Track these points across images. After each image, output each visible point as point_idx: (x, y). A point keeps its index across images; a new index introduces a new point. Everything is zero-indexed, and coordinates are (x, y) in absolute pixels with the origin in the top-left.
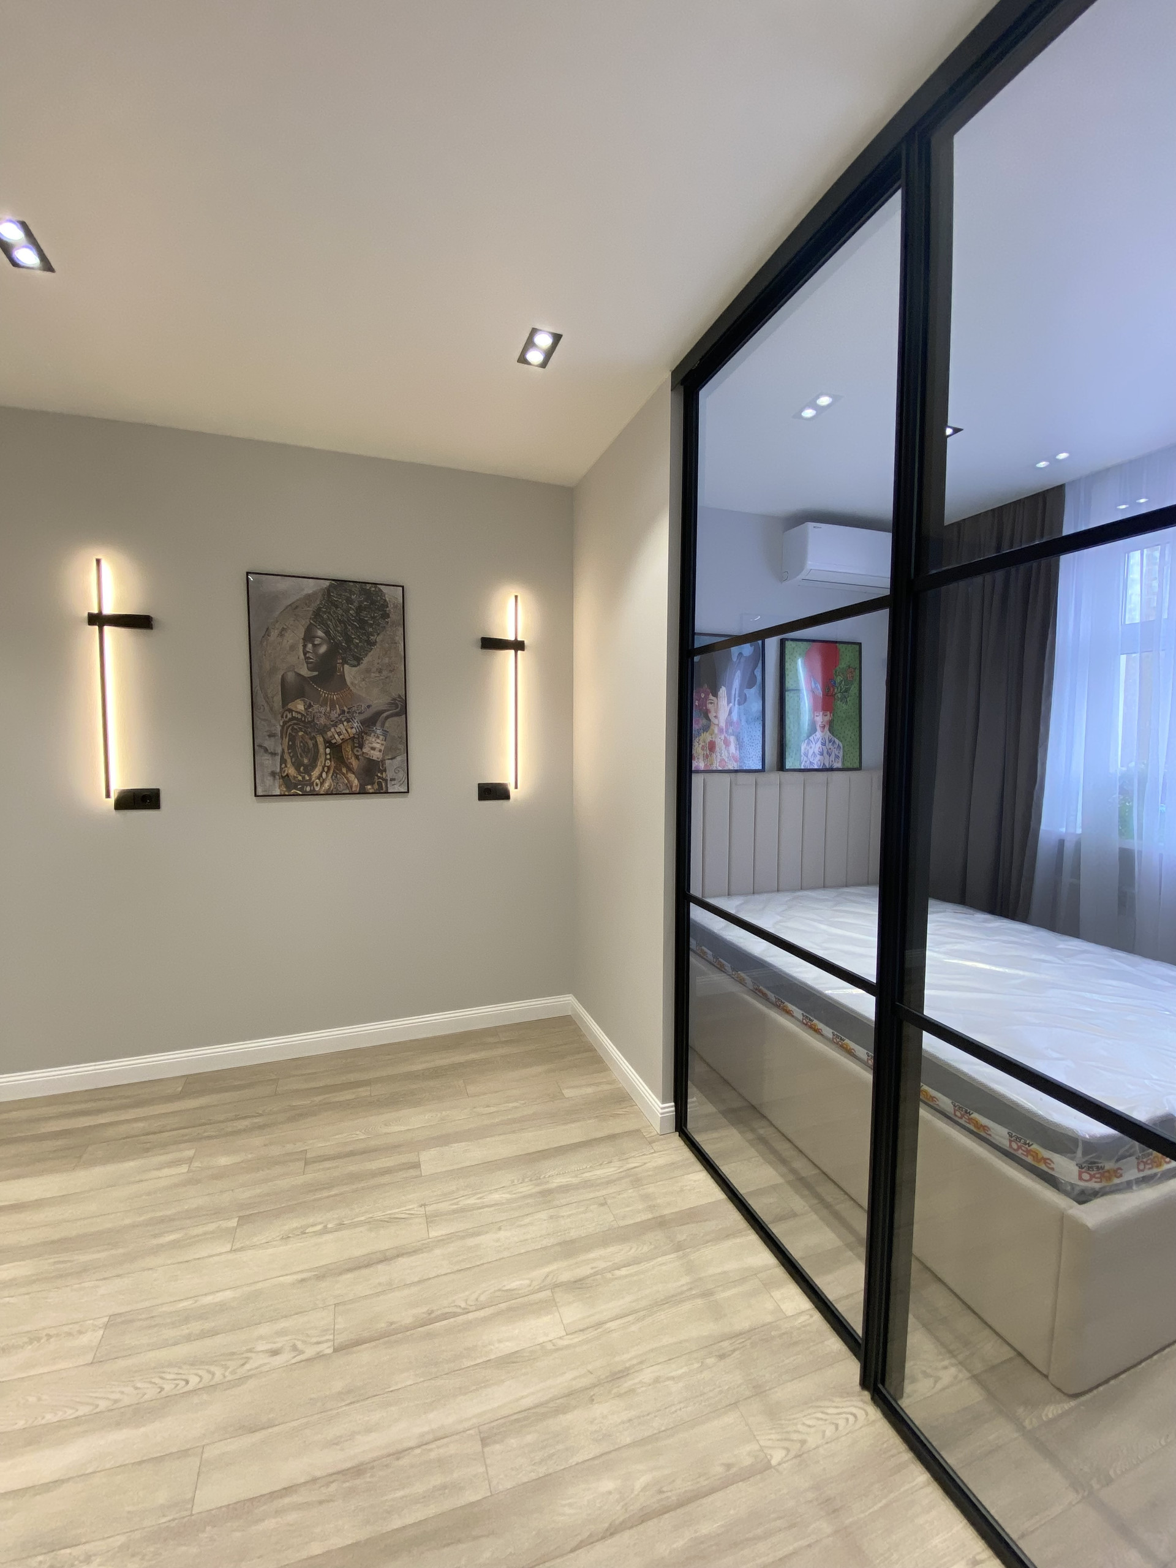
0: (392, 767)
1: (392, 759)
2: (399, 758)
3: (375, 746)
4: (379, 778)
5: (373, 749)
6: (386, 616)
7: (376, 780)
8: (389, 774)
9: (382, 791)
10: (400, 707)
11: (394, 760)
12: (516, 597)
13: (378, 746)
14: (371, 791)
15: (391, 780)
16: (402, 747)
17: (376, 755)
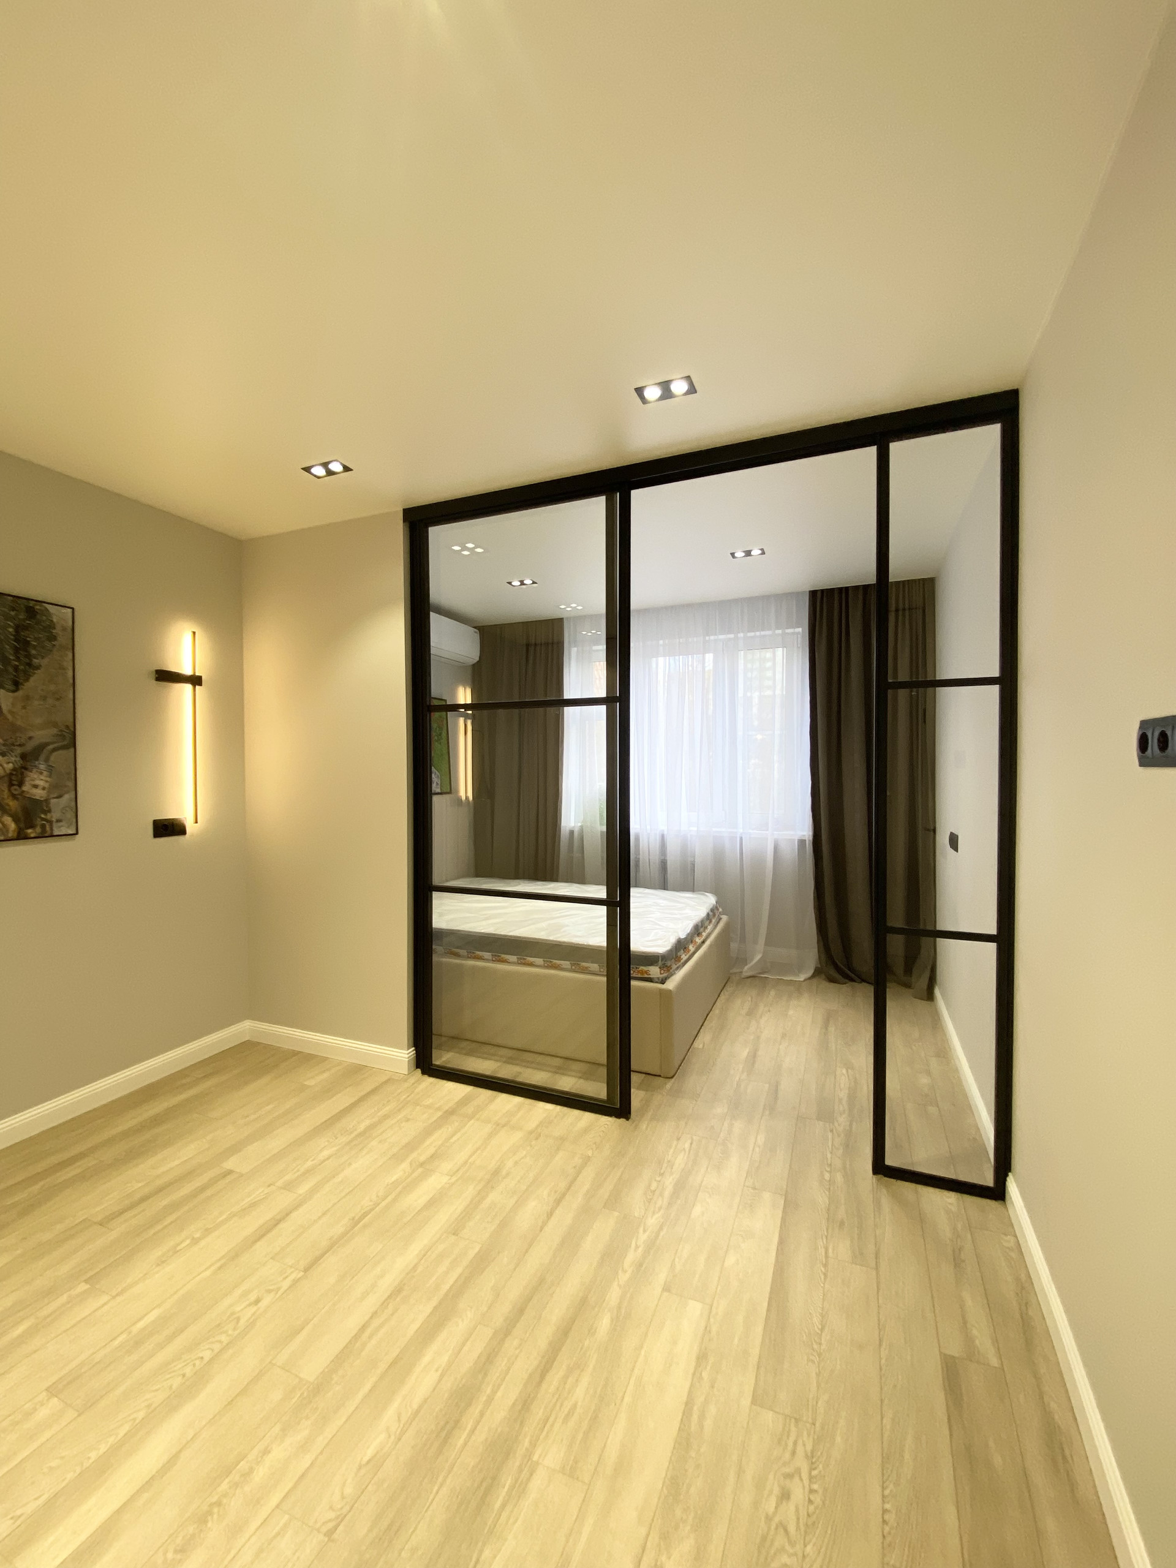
0: (58, 806)
1: (57, 798)
2: (66, 797)
3: (37, 784)
4: (43, 819)
5: (36, 786)
6: (53, 638)
7: (39, 822)
8: (55, 815)
9: (46, 835)
10: (68, 739)
11: (61, 799)
12: (194, 633)
13: (41, 783)
14: (32, 835)
15: (58, 821)
16: (71, 784)
17: (39, 794)
